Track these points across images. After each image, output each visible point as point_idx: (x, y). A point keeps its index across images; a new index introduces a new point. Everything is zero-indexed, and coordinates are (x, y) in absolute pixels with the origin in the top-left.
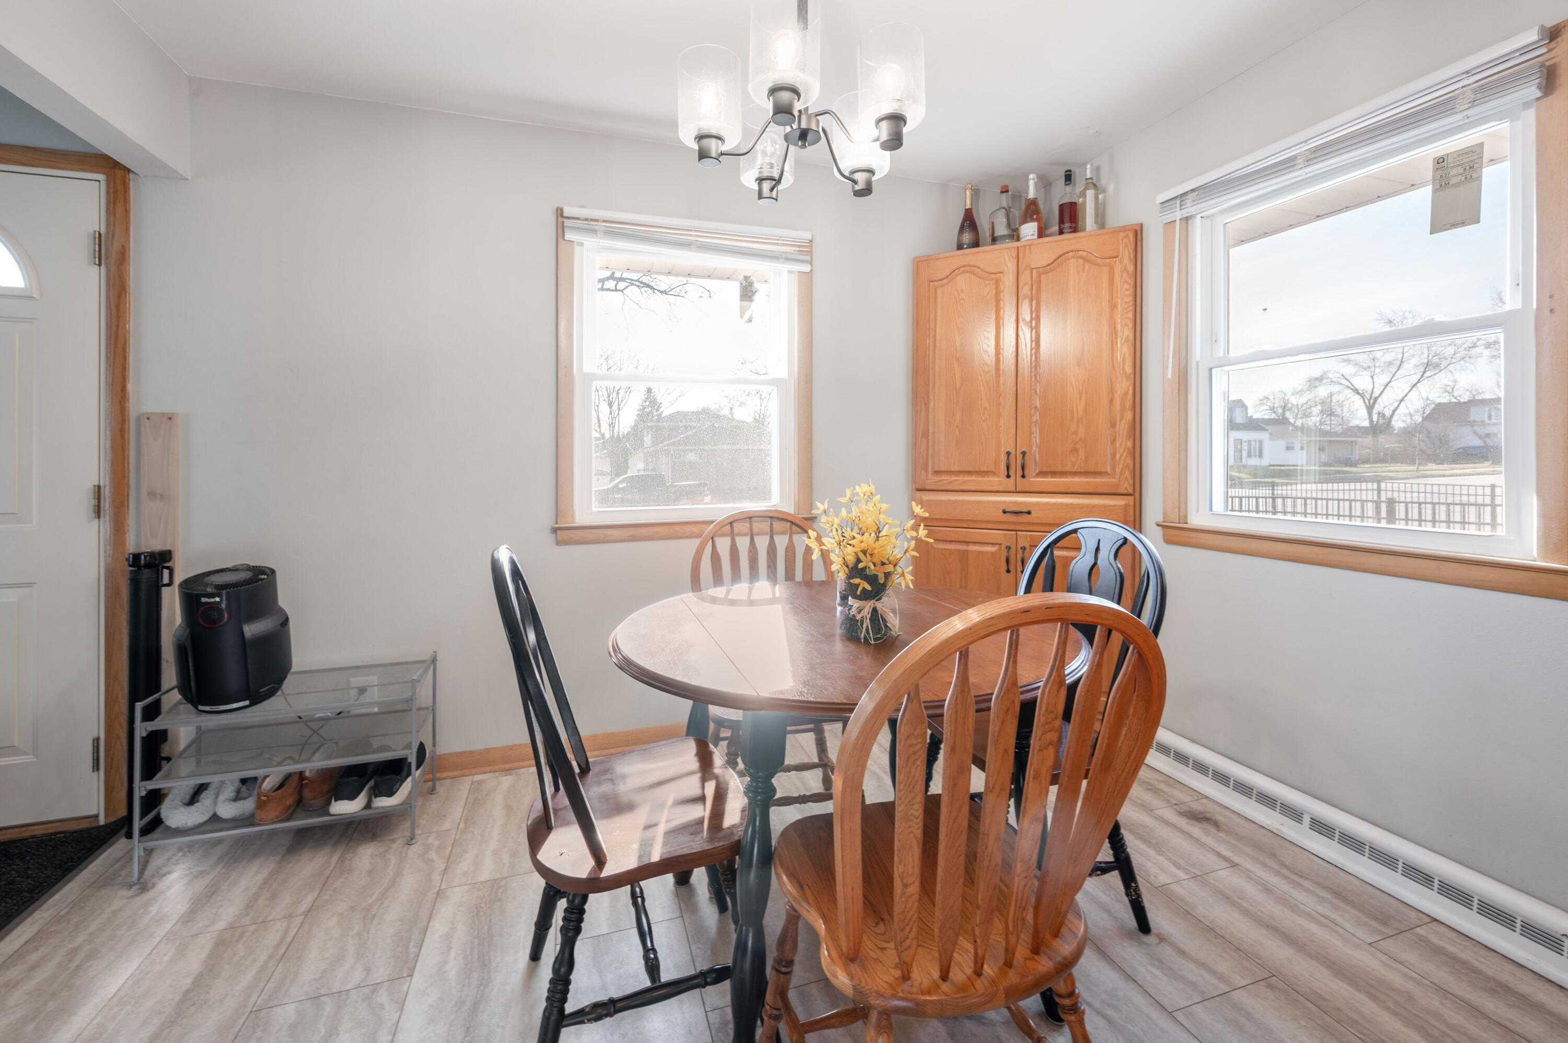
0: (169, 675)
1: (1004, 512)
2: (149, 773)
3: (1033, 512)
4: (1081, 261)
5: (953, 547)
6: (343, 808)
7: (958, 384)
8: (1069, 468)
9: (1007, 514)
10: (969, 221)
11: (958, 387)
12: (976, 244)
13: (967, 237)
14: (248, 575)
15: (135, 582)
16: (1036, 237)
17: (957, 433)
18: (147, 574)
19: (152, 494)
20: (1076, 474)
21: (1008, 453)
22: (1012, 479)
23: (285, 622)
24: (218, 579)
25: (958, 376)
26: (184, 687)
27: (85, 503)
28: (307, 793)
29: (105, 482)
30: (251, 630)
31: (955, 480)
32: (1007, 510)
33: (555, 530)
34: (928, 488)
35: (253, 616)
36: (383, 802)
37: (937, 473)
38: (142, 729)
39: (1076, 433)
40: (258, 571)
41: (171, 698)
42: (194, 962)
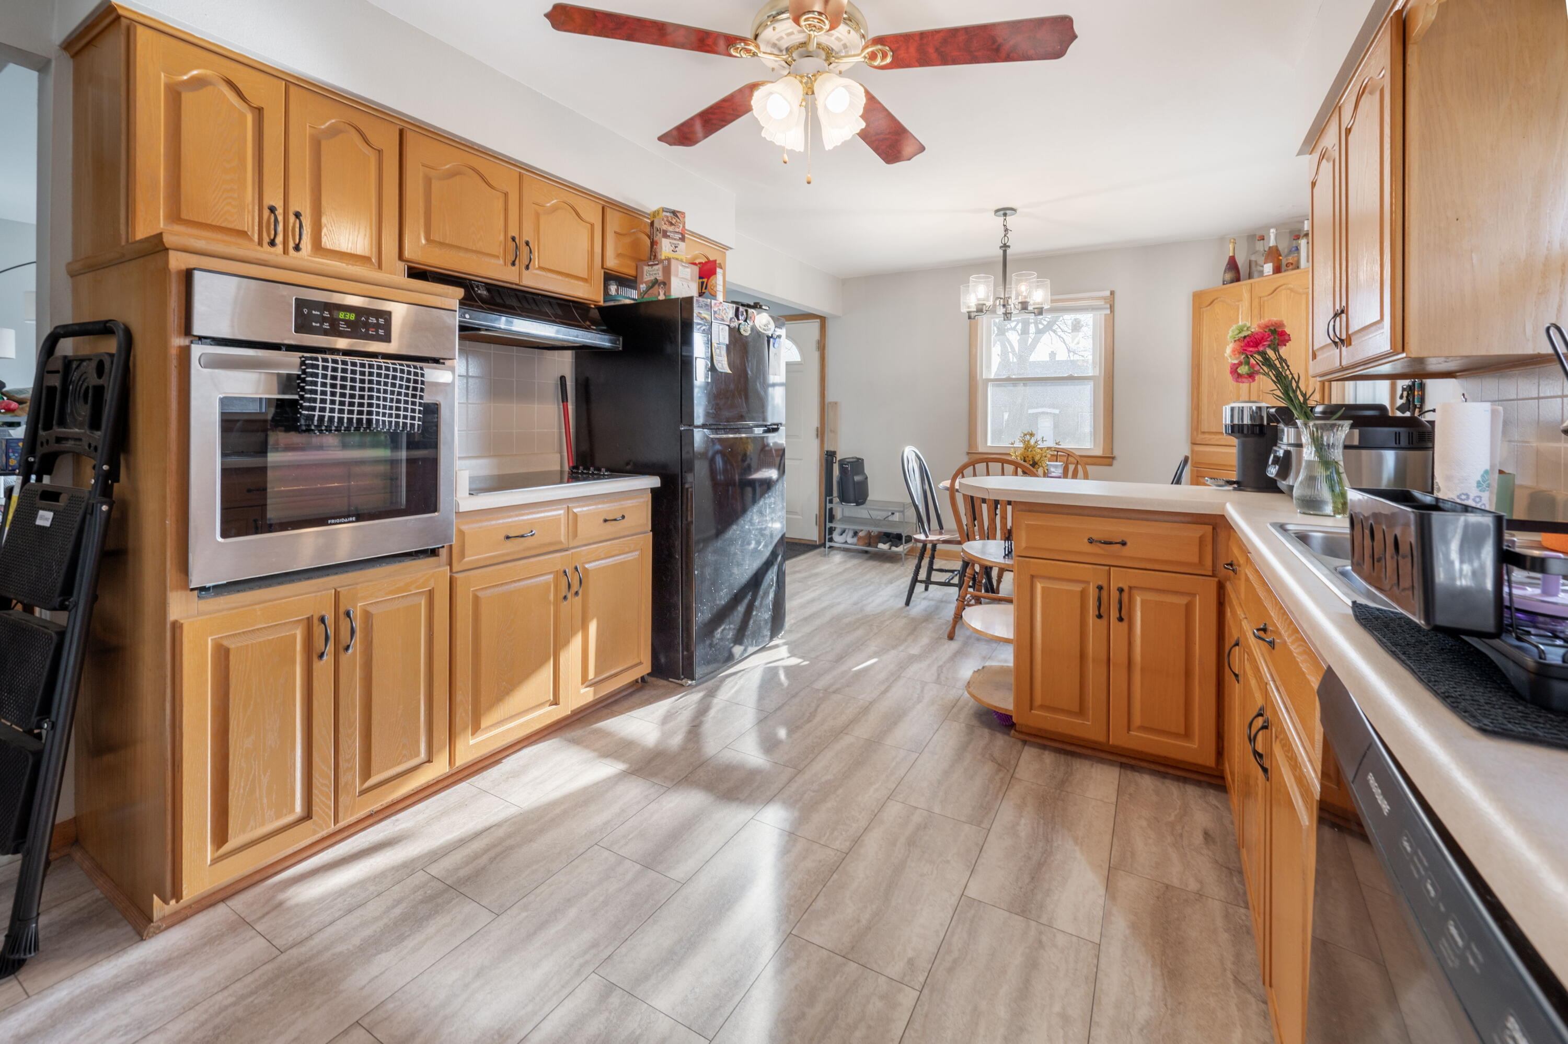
0: (835, 493)
2: (831, 521)
4: (1289, 291)
6: (882, 546)
10: (1232, 265)
11: (1215, 377)
12: (1238, 279)
13: (1228, 276)
14: (854, 460)
15: (827, 460)
16: (1271, 273)
17: (1214, 407)
18: (830, 458)
19: (831, 431)
23: (866, 478)
24: (848, 460)
26: (839, 497)
27: (814, 433)
28: (872, 541)
29: (819, 426)
30: (857, 478)
31: (1213, 438)
33: (968, 453)
34: (1198, 442)
35: (857, 474)
36: (894, 549)
37: (1203, 433)
38: (829, 506)
40: (859, 459)
41: (836, 500)
42: (840, 570)
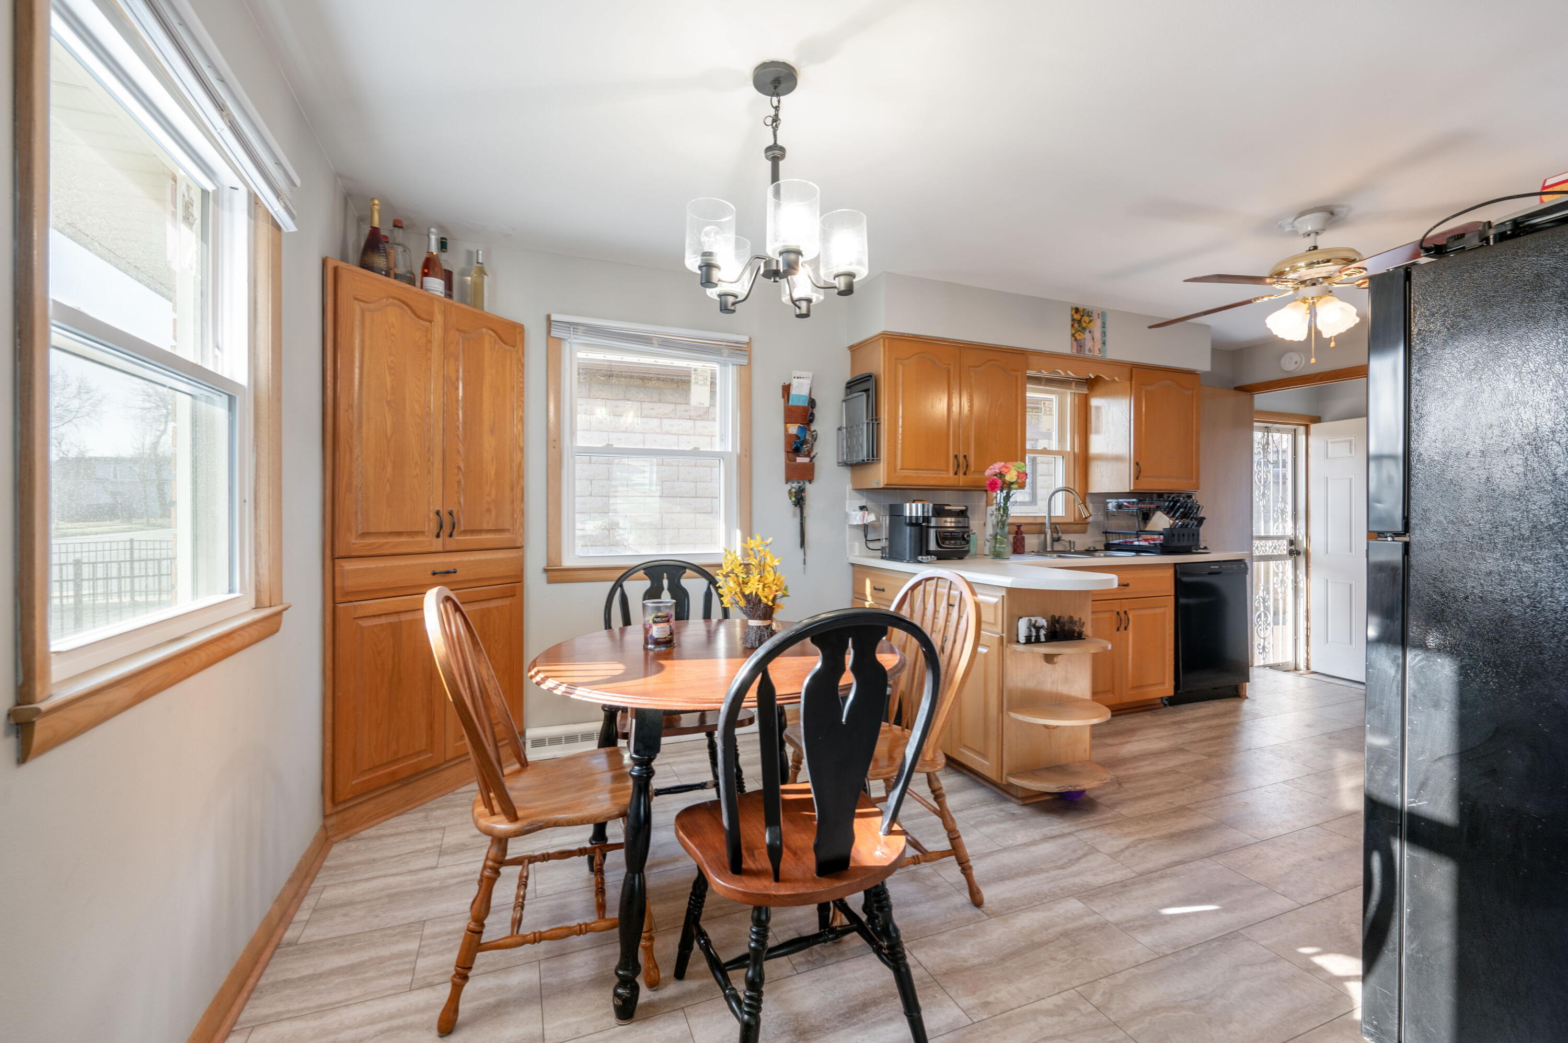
1: (434, 574)
3: (458, 570)
5: (383, 620)
7: (389, 432)
8: (485, 527)
9: (436, 576)
11: (389, 435)
17: (388, 487)
20: (489, 531)
21: (438, 513)
22: (440, 540)
25: (389, 424)
31: (387, 543)
32: (437, 571)
34: (354, 554)
37: (365, 535)
39: (489, 495)
